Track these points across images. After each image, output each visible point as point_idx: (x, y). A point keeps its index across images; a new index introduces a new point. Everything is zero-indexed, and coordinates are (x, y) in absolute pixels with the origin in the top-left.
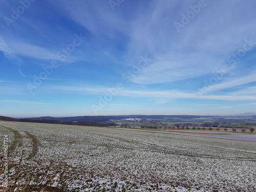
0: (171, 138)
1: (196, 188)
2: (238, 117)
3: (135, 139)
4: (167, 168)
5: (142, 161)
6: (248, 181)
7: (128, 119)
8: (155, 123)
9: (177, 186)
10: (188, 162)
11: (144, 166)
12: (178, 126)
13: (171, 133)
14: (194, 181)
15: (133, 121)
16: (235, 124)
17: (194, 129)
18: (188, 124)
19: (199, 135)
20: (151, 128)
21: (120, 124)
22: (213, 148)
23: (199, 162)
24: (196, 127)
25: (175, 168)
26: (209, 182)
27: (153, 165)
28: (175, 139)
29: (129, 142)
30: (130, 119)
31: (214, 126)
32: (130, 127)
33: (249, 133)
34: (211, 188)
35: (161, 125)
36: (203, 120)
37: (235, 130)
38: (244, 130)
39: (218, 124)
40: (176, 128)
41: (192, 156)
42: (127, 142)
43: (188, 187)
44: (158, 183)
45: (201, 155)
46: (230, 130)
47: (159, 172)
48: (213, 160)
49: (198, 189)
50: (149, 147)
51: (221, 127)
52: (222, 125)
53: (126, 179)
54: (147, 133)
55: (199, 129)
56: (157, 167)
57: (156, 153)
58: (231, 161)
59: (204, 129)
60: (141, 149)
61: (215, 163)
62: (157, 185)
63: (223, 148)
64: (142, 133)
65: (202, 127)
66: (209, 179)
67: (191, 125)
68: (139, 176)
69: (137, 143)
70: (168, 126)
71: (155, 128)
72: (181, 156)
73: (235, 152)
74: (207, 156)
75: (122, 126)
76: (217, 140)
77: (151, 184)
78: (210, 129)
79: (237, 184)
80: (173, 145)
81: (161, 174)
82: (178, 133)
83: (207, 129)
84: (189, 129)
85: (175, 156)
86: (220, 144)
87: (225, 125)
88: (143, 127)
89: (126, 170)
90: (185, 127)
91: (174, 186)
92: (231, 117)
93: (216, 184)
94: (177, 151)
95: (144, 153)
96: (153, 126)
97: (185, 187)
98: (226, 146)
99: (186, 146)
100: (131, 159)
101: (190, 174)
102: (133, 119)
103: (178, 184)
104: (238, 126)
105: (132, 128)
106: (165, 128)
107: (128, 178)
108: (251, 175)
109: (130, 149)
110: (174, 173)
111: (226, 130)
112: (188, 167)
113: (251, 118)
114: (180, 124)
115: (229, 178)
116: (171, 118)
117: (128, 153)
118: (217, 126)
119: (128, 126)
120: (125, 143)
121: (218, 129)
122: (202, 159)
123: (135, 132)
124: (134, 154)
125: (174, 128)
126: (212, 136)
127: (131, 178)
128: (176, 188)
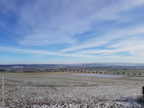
0: (41, 78)
1: (53, 104)
2: (76, 65)
3: (18, 79)
4: (37, 95)
5: (21, 93)
6: (78, 97)
7: (14, 67)
8: (33, 69)
9: (42, 105)
10: (50, 90)
11: (22, 96)
12: (46, 70)
13: (42, 74)
14: (52, 100)
15: (18, 68)
16: (75, 68)
17: (55, 71)
18: (52, 69)
19: (57, 75)
20: (30, 72)
21: (9, 70)
22: (63, 81)
23: (56, 89)
24: (56, 71)
25: (42, 94)
26: (60, 100)
27: (28, 95)
28: (44, 78)
29: (14, 82)
30: (16, 67)
31: (65, 70)
32: (15, 72)
33: (80, 73)
34: (61, 103)
35: (36, 70)
36: (60, 67)
37: (75, 72)
38: (78, 72)
39: (67, 69)
40: (45, 71)
41: (52, 87)
42: (13, 81)
43: (49, 104)
44: (31, 105)
45: (57, 85)
46: (72, 71)
47: (32, 98)
48: (63, 88)
49: (54, 105)
50: (28, 84)
51: (68, 70)
52: (69, 69)
53: (9, 106)
54: (27, 76)
55: (57, 71)
56: (31, 95)
57: (31, 87)
58: (71, 87)
59: (60, 72)
60: (22, 85)
61: (64, 89)
62: (31, 106)
63: (68, 81)
64: (24, 75)
65: (59, 71)
66: (60, 98)
67: (53, 69)
68: (19, 103)
69: (19, 82)
70: (41, 71)
71: (32, 72)
72: (46, 88)
73: (74, 83)
74: (60, 86)
75: (10, 72)
76: (66, 77)
77: (27, 106)
78: (63, 71)
79: (73, 99)
80: (42, 82)
81: (34, 99)
82: (46, 74)
83: (61, 72)
84: (52, 72)
85: (43, 87)
86: (67, 79)
87: (70, 69)
88: (24, 72)
89: (10, 100)
90: (50, 71)
91: (40, 105)
92: (73, 65)
93: (63, 101)
94: (44, 85)
95: (24, 88)
96: (31, 71)
97: (47, 104)
98: (70, 80)
99: (50, 82)
100: (14, 92)
101: (50, 97)
102: (18, 67)
103: (43, 103)
104: (76, 70)
105: (17, 73)
106: (39, 72)
107: (11, 105)
108: (80, 93)
109: (14, 86)
110: (41, 98)
111: (70, 71)
112: (50, 93)
113: (81, 66)
114: (48, 69)
115: (70, 96)
116: (42, 66)
117: (12, 89)
118: (66, 70)
119: (14, 72)
120: (11, 82)
121: (67, 71)
122: (57, 88)
123: (19, 75)
124: (17, 89)
125: (44, 72)
126: (63, 75)
127: (13, 104)
128: (42, 106)
